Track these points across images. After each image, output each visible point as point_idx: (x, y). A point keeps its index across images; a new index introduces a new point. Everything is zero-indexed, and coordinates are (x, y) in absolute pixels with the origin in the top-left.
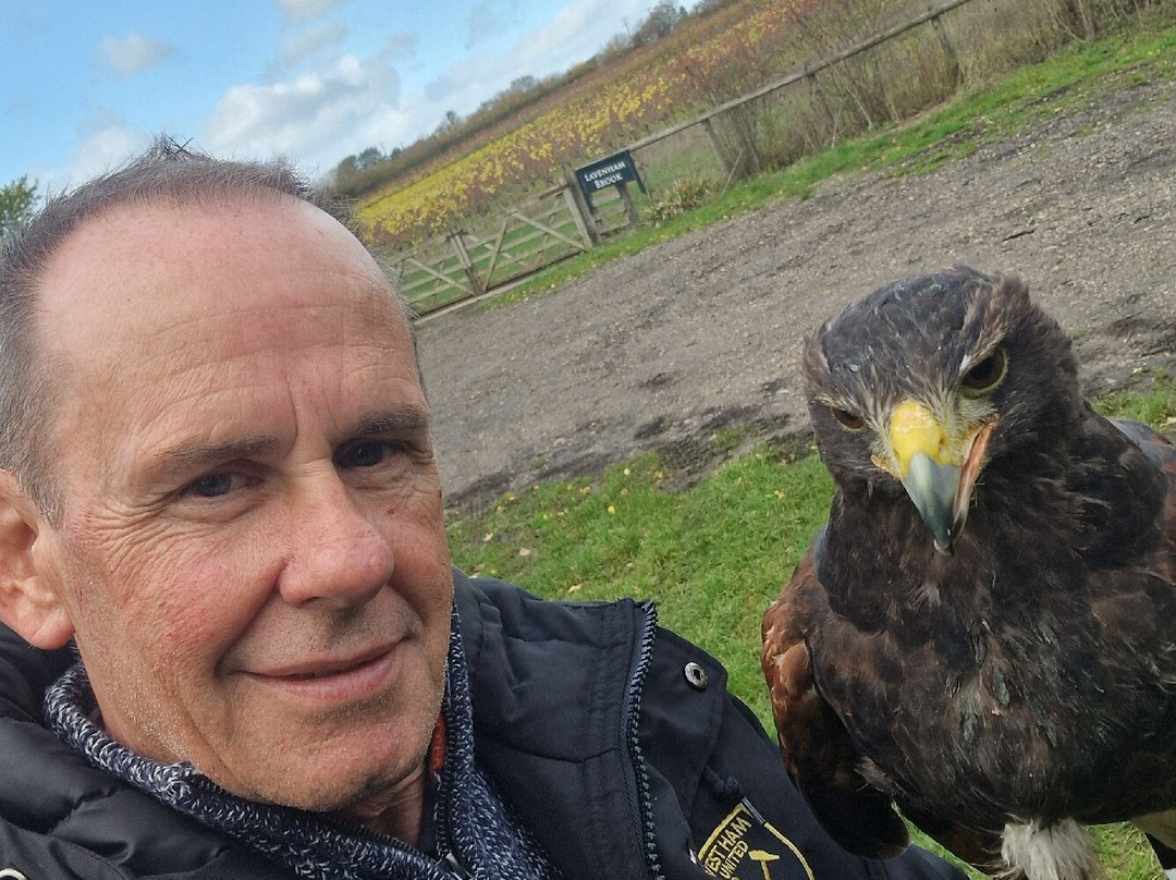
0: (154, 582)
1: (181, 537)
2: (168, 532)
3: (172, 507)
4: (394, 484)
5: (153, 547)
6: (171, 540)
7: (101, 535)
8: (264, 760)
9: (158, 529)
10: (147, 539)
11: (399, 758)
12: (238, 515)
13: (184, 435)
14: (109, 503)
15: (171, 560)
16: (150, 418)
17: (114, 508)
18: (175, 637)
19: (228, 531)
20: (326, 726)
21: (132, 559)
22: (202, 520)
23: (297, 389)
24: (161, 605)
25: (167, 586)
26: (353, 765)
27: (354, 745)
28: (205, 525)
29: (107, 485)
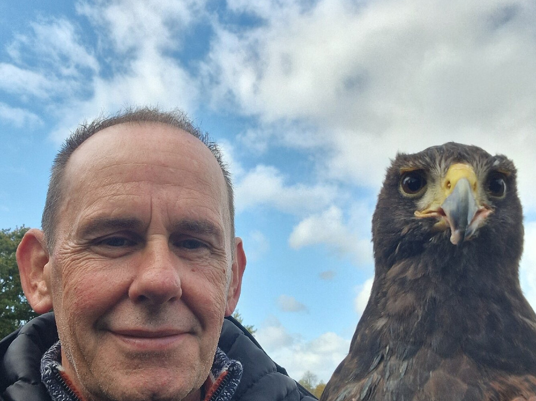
0: (76, 278)
1: (93, 260)
2: (87, 257)
3: (92, 247)
4: (198, 259)
5: (80, 263)
6: (87, 261)
7: (63, 257)
8: (105, 372)
9: (84, 255)
10: (78, 259)
11: (170, 387)
12: (121, 256)
13: (100, 212)
14: (69, 242)
15: (85, 269)
16: (90, 204)
17: (70, 244)
18: (77, 304)
19: (112, 261)
20: (136, 361)
21: (70, 267)
22: (103, 255)
23: (155, 200)
24: (75, 289)
25: (80, 280)
26: (145, 383)
27: (147, 374)
28: (104, 257)
29: (70, 235)
